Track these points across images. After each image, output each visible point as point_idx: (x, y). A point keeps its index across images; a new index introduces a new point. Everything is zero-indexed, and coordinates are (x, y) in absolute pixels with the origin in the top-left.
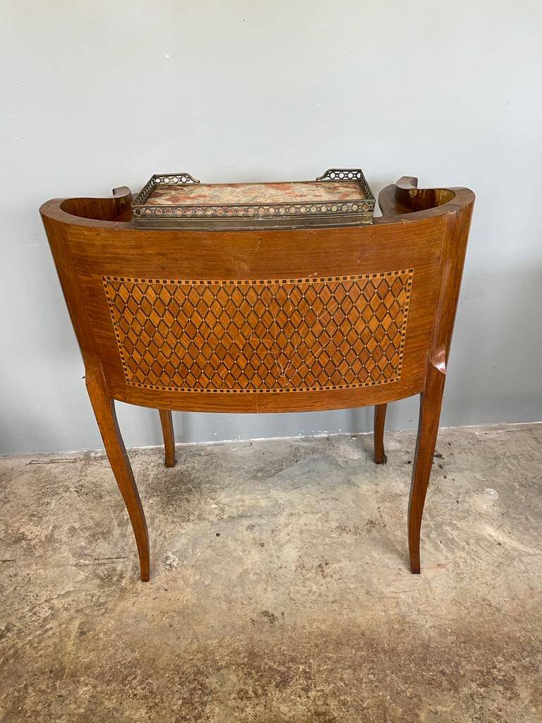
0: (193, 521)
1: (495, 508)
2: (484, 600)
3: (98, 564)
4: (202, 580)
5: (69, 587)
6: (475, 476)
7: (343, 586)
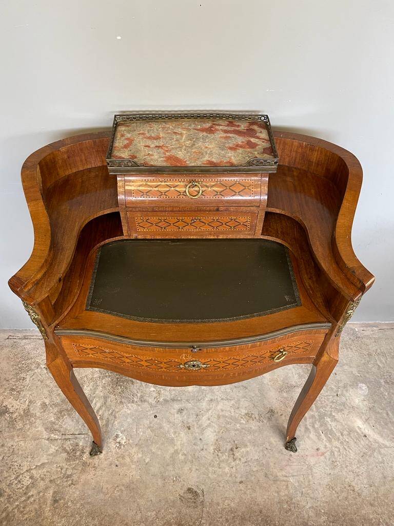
0: (136, 402)
1: (365, 403)
2: (350, 486)
3: (65, 439)
4: (144, 457)
5: (44, 459)
6: (352, 372)
7: (248, 468)
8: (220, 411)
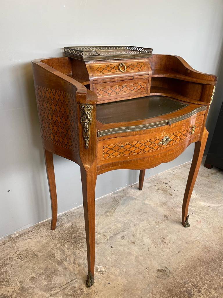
2: (221, 228)
4: (121, 270)
7: (177, 244)
8: (142, 227)
